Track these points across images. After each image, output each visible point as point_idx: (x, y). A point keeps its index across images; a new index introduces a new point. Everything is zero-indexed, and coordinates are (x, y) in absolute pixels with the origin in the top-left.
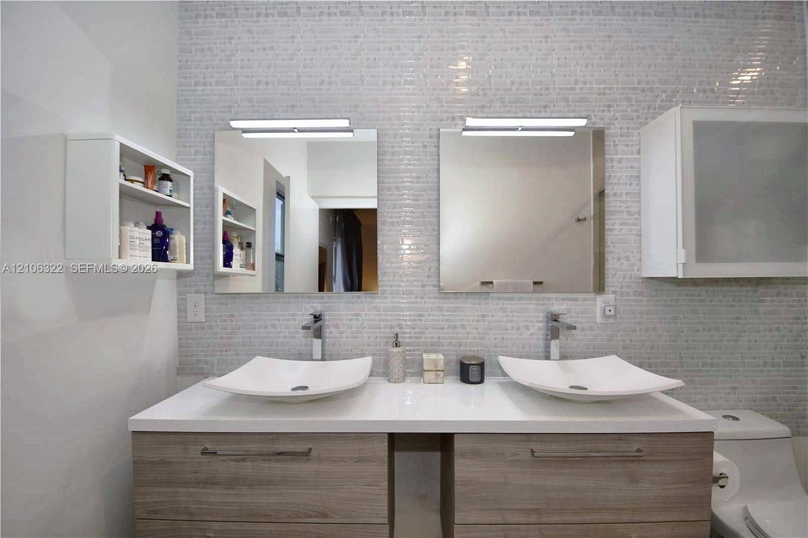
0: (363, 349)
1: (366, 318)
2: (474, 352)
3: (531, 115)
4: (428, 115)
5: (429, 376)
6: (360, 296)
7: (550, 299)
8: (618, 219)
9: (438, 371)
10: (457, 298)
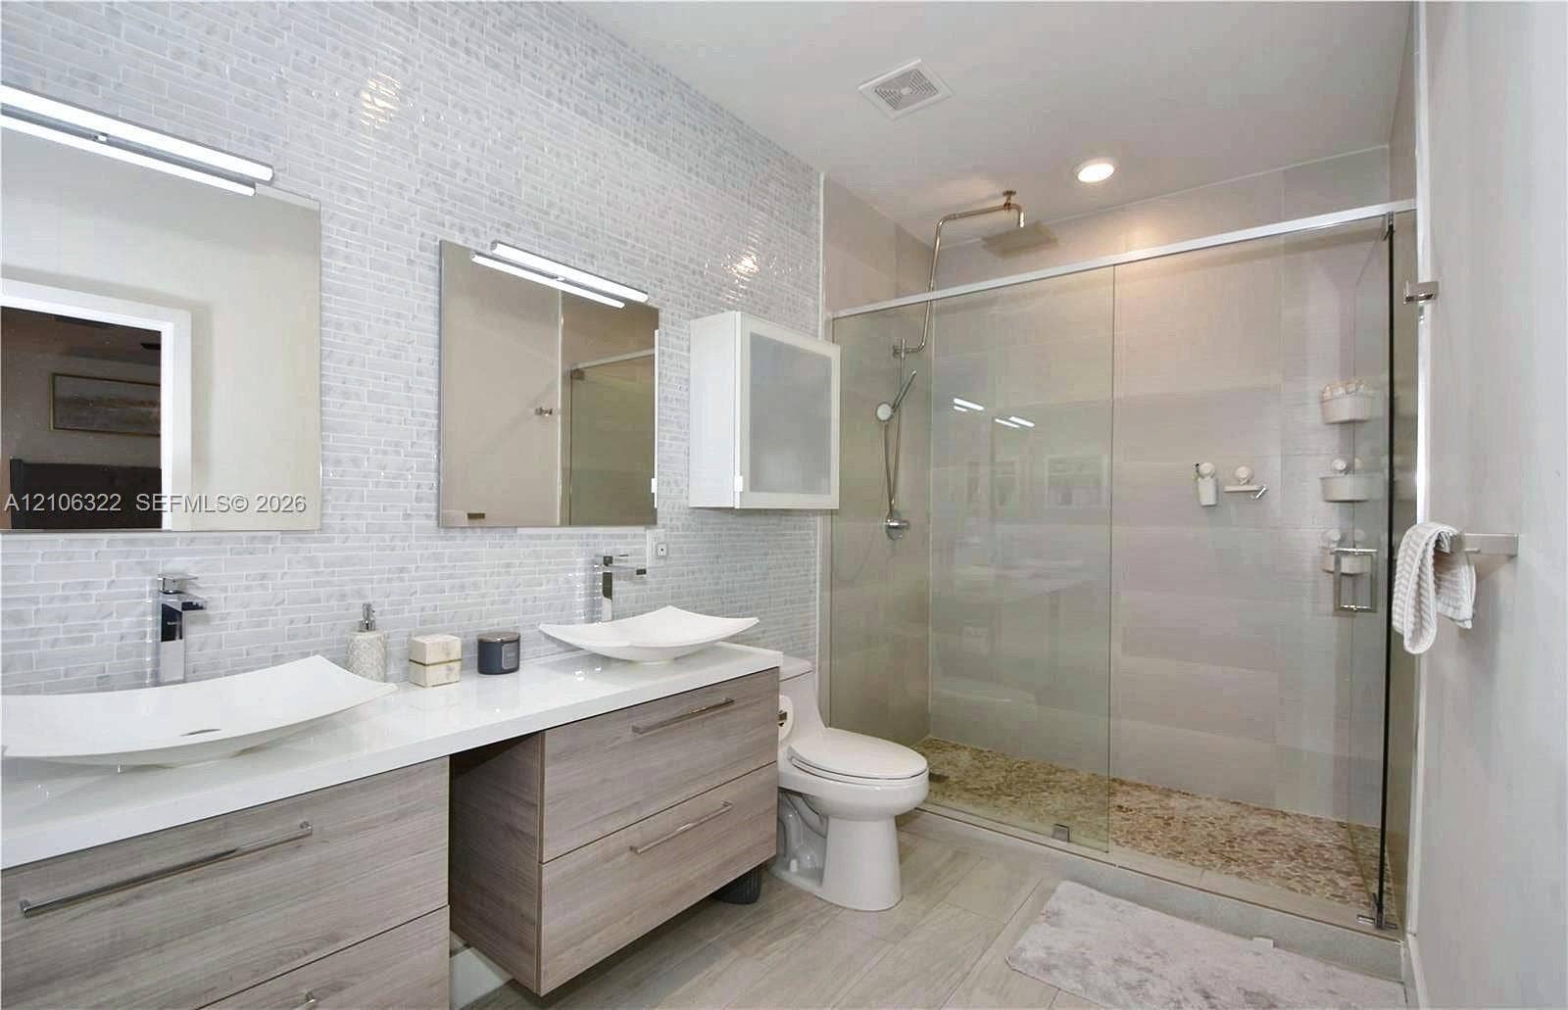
0: (277, 647)
1: (283, 582)
2: (493, 625)
3: (575, 263)
4: (419, 207)
5: (434, 674)
6: (270, 538)
7: (596, 536)
8: (670, 432)
9: (451, 661)
10: (466, 537)
